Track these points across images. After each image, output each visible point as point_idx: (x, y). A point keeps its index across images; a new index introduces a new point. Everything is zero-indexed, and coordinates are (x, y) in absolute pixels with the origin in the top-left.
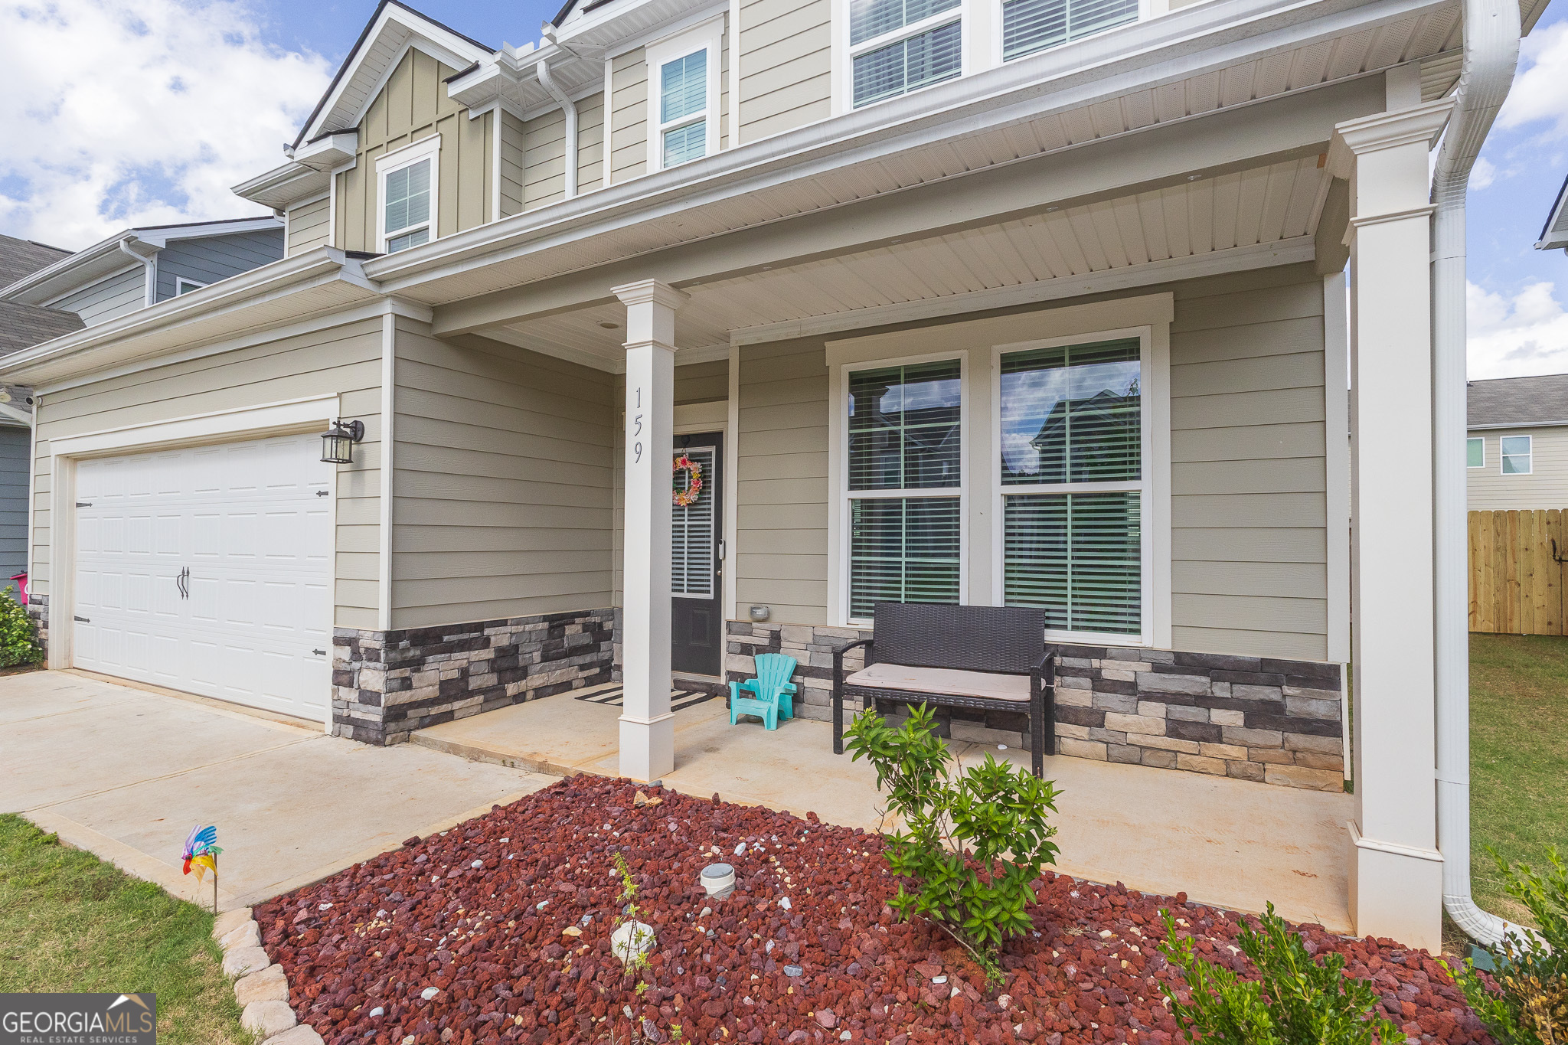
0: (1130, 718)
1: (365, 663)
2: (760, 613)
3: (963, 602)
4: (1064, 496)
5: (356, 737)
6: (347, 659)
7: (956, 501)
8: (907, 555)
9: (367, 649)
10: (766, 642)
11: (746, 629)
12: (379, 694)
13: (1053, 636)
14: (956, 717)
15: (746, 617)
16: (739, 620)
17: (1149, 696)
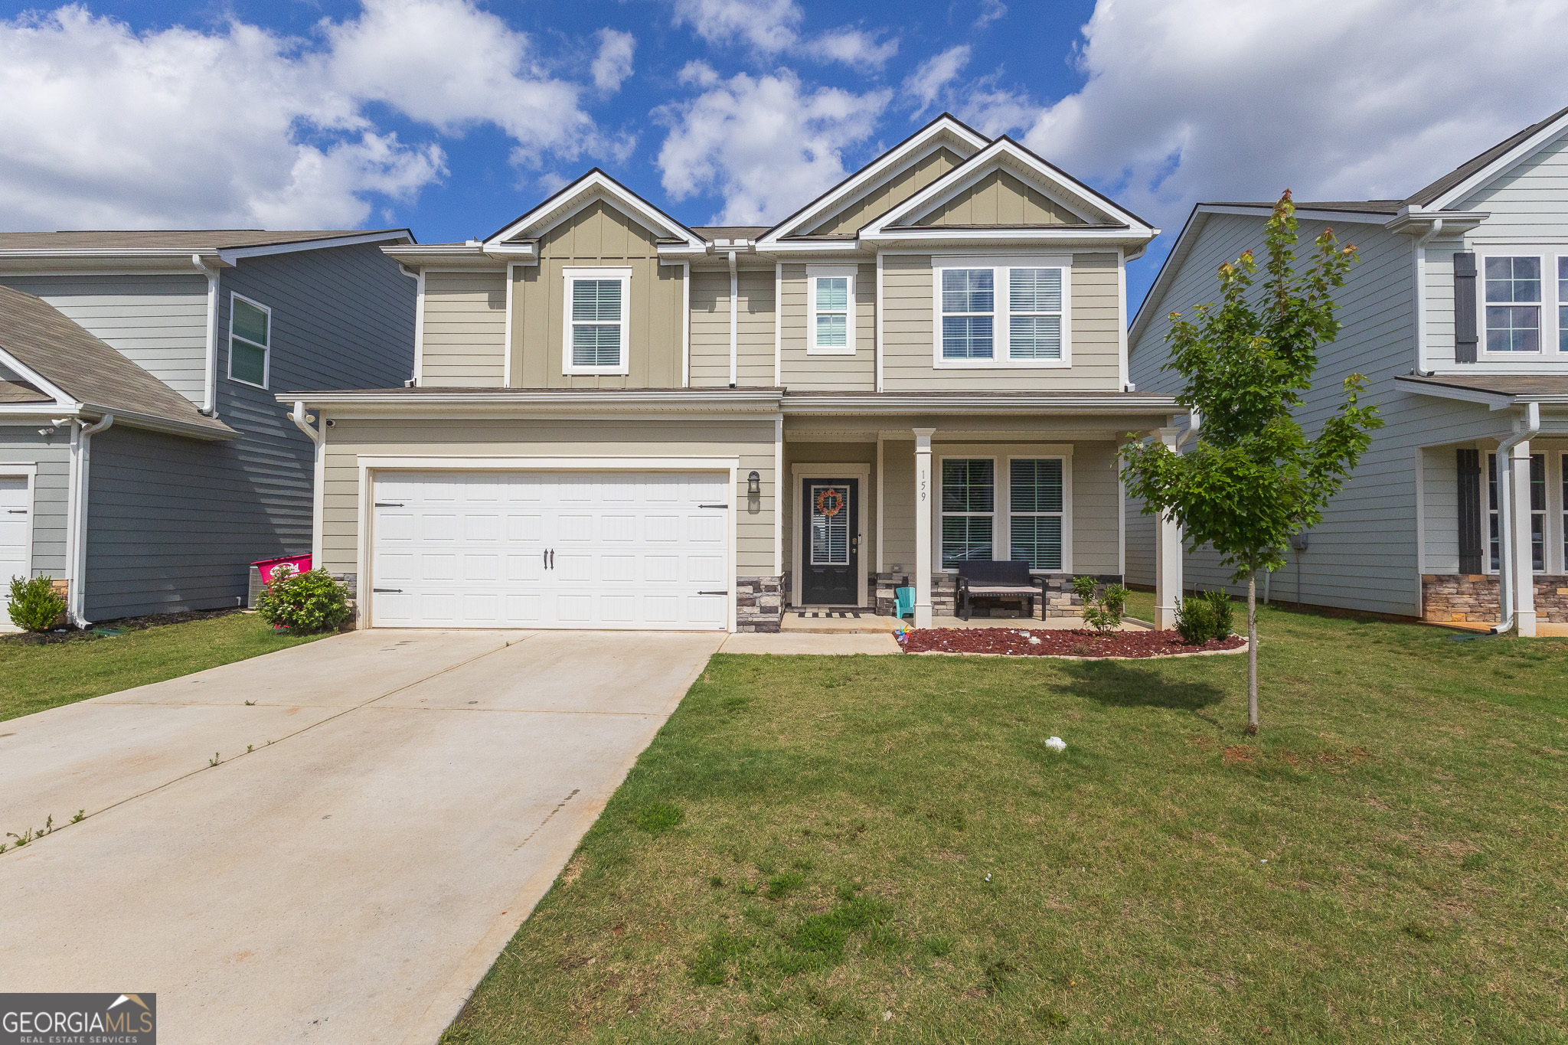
0: (1059, 600)
1: (765, 593)
2: (896, 568)
3: (995, 558)
4: (1034, 517)
5: (757, 631)
6: (752, 592)
7: (990, 518)
8: (969, 541)
9: (766, 586)
10: (900, 582)
11: (889, 576)
12: (777, 608)
13: (1032, 572)
14: (992, 607)
15: (888, 571)
16: (885, 572)
17: (1065, 591)
